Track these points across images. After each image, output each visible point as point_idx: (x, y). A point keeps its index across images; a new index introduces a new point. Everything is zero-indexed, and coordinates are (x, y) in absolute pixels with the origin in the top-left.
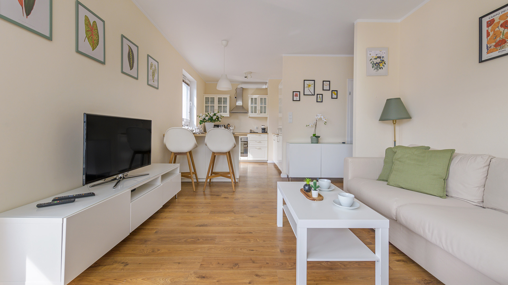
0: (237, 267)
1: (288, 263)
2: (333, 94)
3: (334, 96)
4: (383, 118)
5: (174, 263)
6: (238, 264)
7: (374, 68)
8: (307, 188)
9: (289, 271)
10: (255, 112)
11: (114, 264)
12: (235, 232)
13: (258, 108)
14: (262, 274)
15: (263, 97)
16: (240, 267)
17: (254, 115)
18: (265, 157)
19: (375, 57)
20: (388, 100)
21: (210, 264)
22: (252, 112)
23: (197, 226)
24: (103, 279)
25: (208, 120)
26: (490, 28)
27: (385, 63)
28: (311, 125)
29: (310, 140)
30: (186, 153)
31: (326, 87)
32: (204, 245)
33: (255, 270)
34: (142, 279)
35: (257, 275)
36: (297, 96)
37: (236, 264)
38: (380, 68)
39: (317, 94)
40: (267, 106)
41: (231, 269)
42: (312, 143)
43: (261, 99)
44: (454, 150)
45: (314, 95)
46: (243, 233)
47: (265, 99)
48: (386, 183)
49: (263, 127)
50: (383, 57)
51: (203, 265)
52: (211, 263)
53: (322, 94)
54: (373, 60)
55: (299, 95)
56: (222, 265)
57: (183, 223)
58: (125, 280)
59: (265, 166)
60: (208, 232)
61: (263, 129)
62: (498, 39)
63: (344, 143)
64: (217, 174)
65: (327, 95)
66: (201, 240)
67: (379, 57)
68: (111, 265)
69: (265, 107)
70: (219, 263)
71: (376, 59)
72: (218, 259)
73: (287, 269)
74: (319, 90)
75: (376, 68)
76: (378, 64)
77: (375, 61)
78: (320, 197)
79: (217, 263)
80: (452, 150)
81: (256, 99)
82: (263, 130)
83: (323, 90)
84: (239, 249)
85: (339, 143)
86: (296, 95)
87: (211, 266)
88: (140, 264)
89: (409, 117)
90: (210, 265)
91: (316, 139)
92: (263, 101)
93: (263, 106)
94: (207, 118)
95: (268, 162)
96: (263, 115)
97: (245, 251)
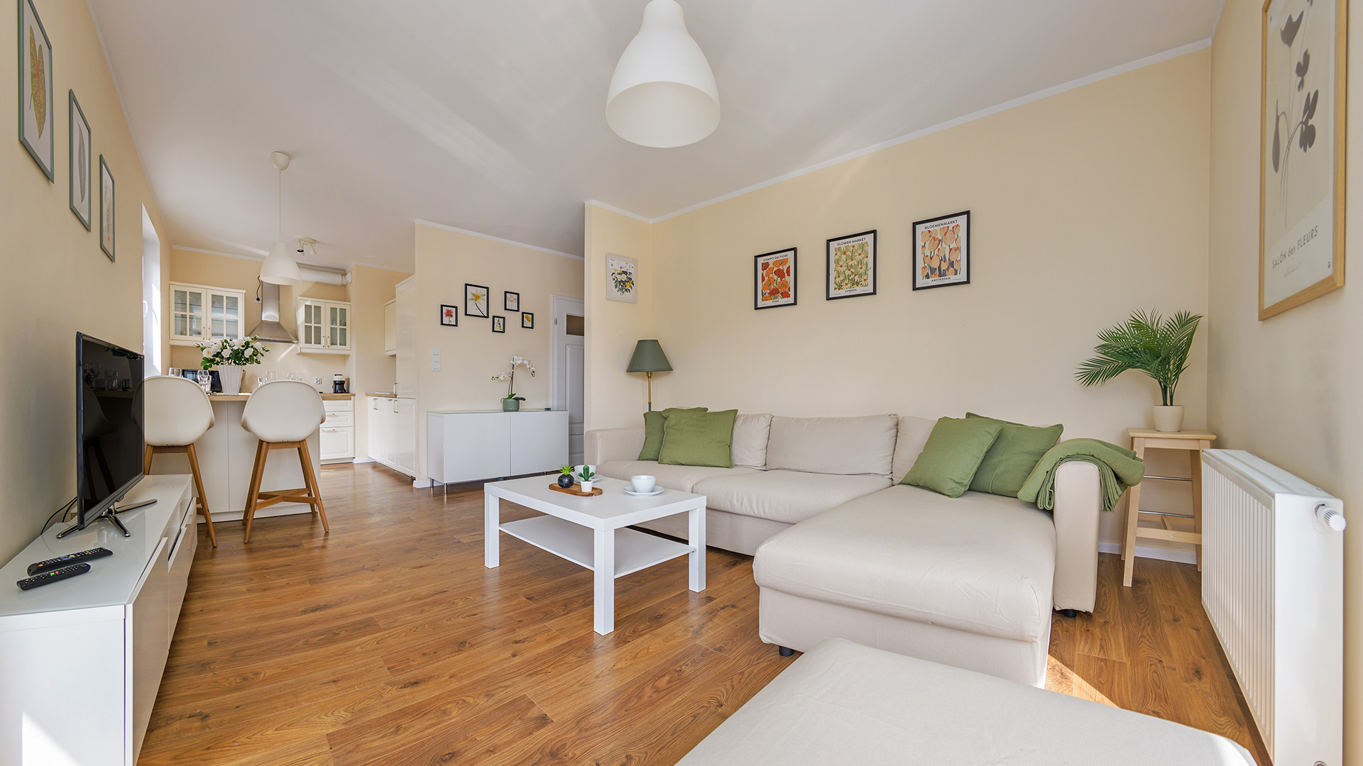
0: (468, 645)
1: (554, 609)
2: (525, 319)
3: (528, 324)
4: (633, 368)
5: (322, 684)
6: (466, 642)
7: (617, 289)
8: (566, 480)
9: (565, 616)
10: (318, 342)
11: (171, 724)
12: (409, 599)
13: (326, 332)
14: (522, 638)
15: (339, 305)
16: (473, 644)
17: (313, 348)
18: (347, 452)
19: (619, 270)
20: (639, 342)
21: (406, 661)
22: (308, 341)
23: (305, 612)
24: (177, 756)
25: (228, 359)
26: (765, 271)
27: (633, 284)
28: (502, 376)
29: (500, 406)
30: (187, 446)
31: (514, 306)
32: (361, 639)
33: (507, 638)
34: (276, 730)
35: (517, 642)
36: (451, 316)
37: (463, 644)
38: (626, 290)
39: (494, 317)
40: (347, 327)
41: (460, 652)
42: (505, 411)
43: (333, 310)
44: (736, 411)
45: (487, 317)
46: (427, 597)
47: (343, 311)
48: (656, 462)
49: (338, 379)
50: (630, 273)
51: (393, 668)
52: (408, 659)
53: (504, 318)
54: (616, 275)
55: (454, 314)
56: (435, 653)
57: (261, 615)
58: (234, 742)
59: (349, 472)
60: (343, 616)
61: (338, 384)
62: (772, 287)
63: (548, 409)
64: (269, 497)
65: (513, 320)
66: (343, 634)
67: (625, 273)
68: (164, 726)
69: (343, 332)
70: (425, 654)
71: (620, 274)
72: (416, 650)
73: (558, 617)
74: (498, 308)
75: (621, 290)
76: (624, 282)
77: (619, 278)
78: (597, 491)
79: (421, 655)
80: (734, 410)
81: (318, 308)
82: (337, 386)
83: (506, 309)
84: (445, 621)
85: (539, 410)
86: (449, 314)
87: (412, 663)
88: (238, 707)
89: (669, 369)
90: (408, 662)
91: (513, 403)
92: (340, 317)
93: (338, 327)
94: (226, 353)
95: (355, 461)
96: (337, 349)
97: (460, 620)
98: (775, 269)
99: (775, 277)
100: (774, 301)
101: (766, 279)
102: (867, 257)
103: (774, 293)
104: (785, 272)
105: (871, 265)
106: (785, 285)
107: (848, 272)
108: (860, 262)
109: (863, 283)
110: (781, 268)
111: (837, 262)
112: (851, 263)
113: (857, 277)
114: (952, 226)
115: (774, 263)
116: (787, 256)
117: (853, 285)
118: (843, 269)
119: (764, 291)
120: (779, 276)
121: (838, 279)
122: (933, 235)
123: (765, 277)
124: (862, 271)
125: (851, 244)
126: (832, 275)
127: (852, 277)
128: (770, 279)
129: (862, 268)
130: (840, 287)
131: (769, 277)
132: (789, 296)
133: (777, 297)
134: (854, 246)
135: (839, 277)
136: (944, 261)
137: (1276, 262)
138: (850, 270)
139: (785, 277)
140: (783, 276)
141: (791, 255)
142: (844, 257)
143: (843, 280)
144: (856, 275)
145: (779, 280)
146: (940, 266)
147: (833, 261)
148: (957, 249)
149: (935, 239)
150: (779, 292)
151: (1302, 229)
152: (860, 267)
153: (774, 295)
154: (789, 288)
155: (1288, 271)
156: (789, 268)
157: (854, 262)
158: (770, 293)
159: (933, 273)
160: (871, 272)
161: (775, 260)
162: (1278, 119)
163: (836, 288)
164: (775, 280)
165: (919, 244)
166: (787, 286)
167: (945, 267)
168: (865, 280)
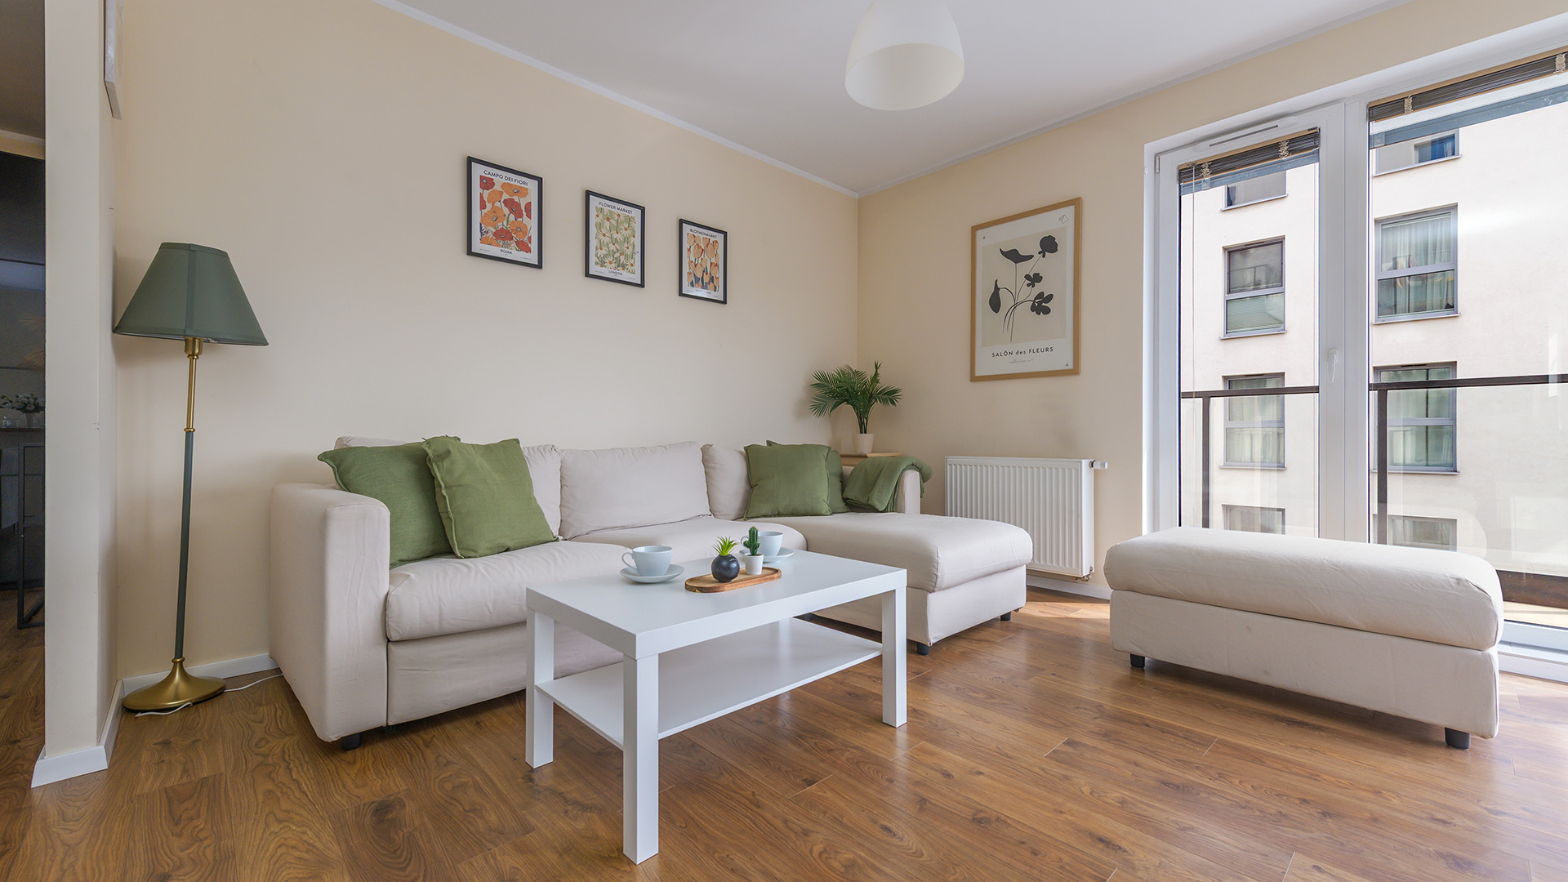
0: (981, 815)
6: (974, 819)
16: (974, 811)
21: (1067, 867)
41: (1003, 817)
51: (1095, 876)
52: (1062, 868)
62: (499, 224)
70: (1035, 853)
72: (1031, 867)
79: (1039, 856)
90: (1067, 863)
98: (505, 196)
99: (506, 211)
100: (501, 251)
101: (489, 206)
102: (634, 236)
103: (503, 236)
104: (523, 208)
105: (638, 248)
106: (523, 230)
107: (612, 247)
108: (626, 239)
109: (629, 267)
110: (516, 198)
111: (599, 226)
112: (615, 235)
113: (622, 258)
114: (712, 239)
115: (503, 185)
116: (524, 183)
117: (618, 266)
118: (606, 240)
119: (483, 226)
120: (512, 211)
121: (600, 252)
122: (697, 242)
123: (487, 203)
124: (628, 252)
125: (616, 211)
126: (593, 243)
127: (617, 255)
128: (494, 210)
129: (628, 248)
130: (602, 264)
131: (493, 205)
132: (528, 250)
133: (508, 246)
134: (619, 215)
135: (601, 249)
136: (707, 274)
137: (997, 355)
138: (614, 244)
139: (521, 216)
140: (519, 215)
141: (532, 185)
142: (607, 224)
143: (605, 256)
144: (621, 254)
145: (512, 217)
146: (702, 277)
147: (593, 220)
148: (716, 265)
149: (699, 247)
150: (512, 238)
151: (1034, 345)
152: (626, 245)
153: (503, 239)
154: (530, 238)
155: (1015, 361)
156: (529, 205)
157: (619, 236)
158: (495, 234)
159: (697, 282)
160: (638, 257)
161: (504, 180)
162: (997, 289)
163: (596, 263)
164: (505, 215)
165: (685, 246)
166: (525, 234)
167: (706, 279)
168: (632, 265)
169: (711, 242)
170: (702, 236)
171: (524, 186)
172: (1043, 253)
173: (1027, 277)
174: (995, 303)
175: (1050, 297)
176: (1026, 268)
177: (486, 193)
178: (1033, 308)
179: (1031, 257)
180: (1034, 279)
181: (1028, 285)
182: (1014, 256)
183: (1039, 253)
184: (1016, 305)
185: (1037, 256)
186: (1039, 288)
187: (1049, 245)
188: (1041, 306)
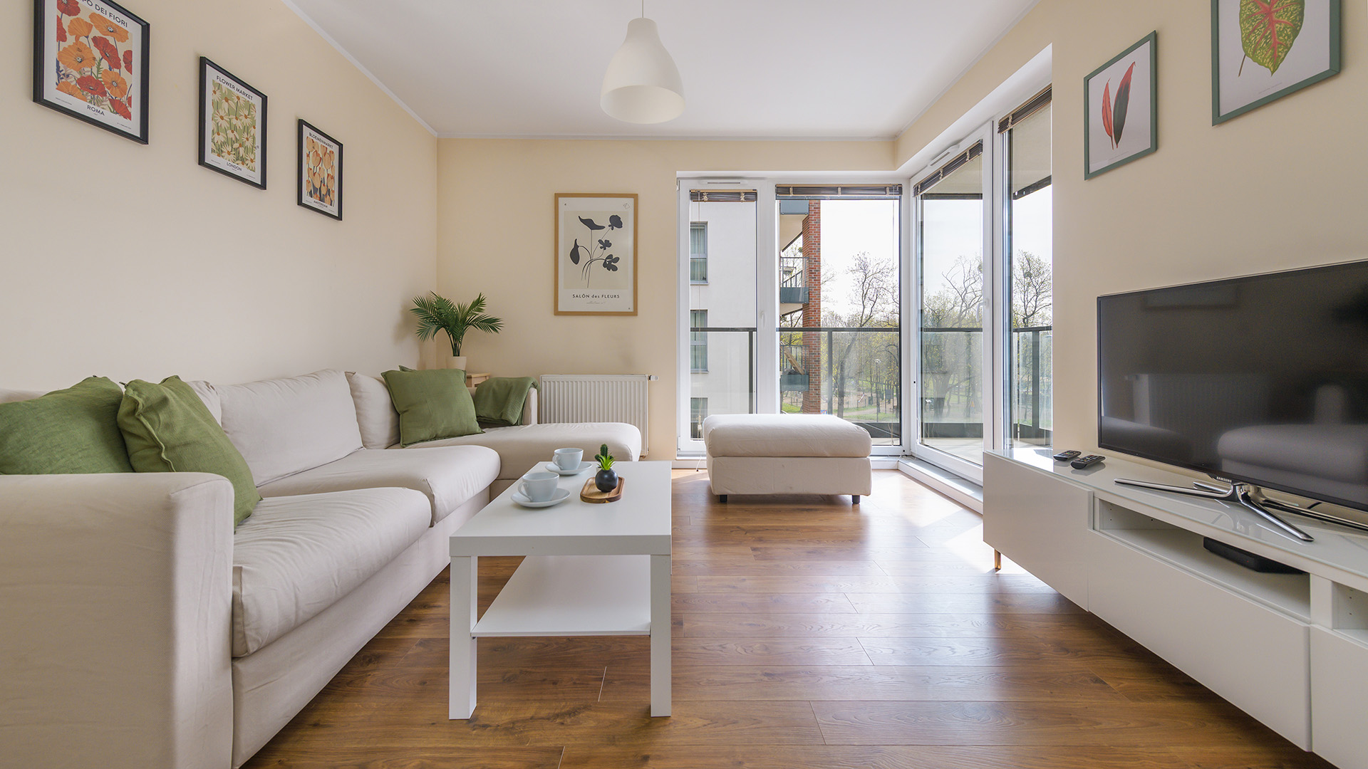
98: (95, 32)
99: (97, 53)
100: (89, 107)
101: (71, 40)
102: (254, 128)
103: (90, 86)
104: (120, 56)
105: (259, 142)
106: (121, 86)
107: (231, 135)
108: (246, 129)
109: (249, 162)
110: (111, 40)
111: (217, 106)
112: (234, 121)
113: (242, 150)
114: (329, 149)
115: (92, 16)
116: (123, 22)
117: (237, 160)
118: (224, 124)
119: (61, 64)
120: (104, 56)
121: (217, 138)
122: (316, 149)
123: (67, 34)
124: (248, 144)
125: (234, 91)
126: (210, 126)
127: (236, 145)
128: (79, 48)
129: (247, 139)
130: (220, 153)
131: (77, 39)
132: (127, 116)
133: (99, 103)
134: (238, 98)
135: (219, 134)
136: (324, 185)
137: (577, 296)
138: (233, 132)
139: (119, 67)
140: (114, 63)
141: (134, 30)
142: (225, 105)
143: (223, 144)
144: (241, 145)
145: (105, 65)
146: (320, 188)
147: (209, 97)
148: (333, 178)
149: (318, 155)
150: (104, 94)
151: (606, 292)
152: (245, 136)
153: (93, 92)
154: (129, 99)
155: (591, 302)
156: (128, 54)
157: (238, 123)
158: (79, 81)
159: (315, 193)
160: (258, 152)
161: (93, 9)
162: (576, 246)
163: (213, 151)
164: (94, 59)
165: (305, 151)
166: (123, 92)
167: (324, 191)
168: (252, 161)
169: (328, 152)
170: (320, 143)
171: (122, 26)
172: (612, 226)
173: (600, 241)
174: (575, 256)
175: (617, 259)
176: (599, 235)
177: (67, 19)
178: (605, 265)
179: (603, 227)
180: (606, 244)
181: (601, 248)
182: (589, 223)
183: (609, 226)
184: (591, 261)
185: (607, 228)
186: (609, 251)
187: (616, 222)
188: (610, 264)
